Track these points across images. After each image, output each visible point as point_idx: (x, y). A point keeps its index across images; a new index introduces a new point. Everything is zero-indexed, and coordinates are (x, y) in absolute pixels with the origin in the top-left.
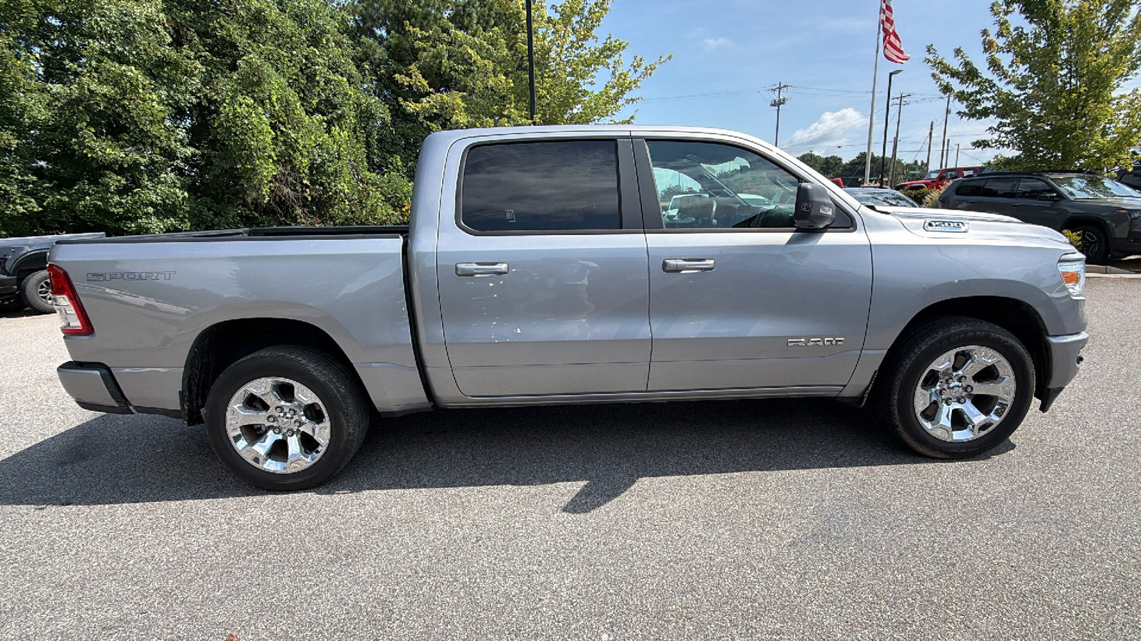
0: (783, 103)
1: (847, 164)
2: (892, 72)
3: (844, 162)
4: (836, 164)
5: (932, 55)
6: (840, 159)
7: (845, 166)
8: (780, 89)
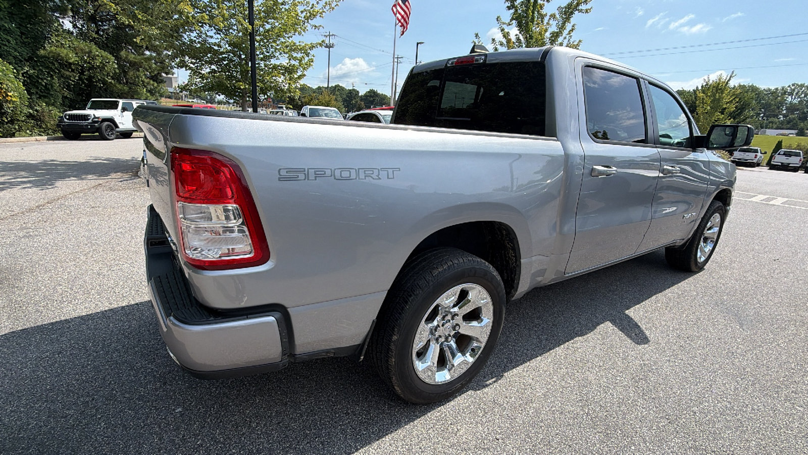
0: (332, 47)
1: (362, 95)
2: (419, 42)
3: (360, 95)
4: (356, 94)
5: (477, 40)
6: (358, 92)
7: (361, 96)
8: (329, 36)
